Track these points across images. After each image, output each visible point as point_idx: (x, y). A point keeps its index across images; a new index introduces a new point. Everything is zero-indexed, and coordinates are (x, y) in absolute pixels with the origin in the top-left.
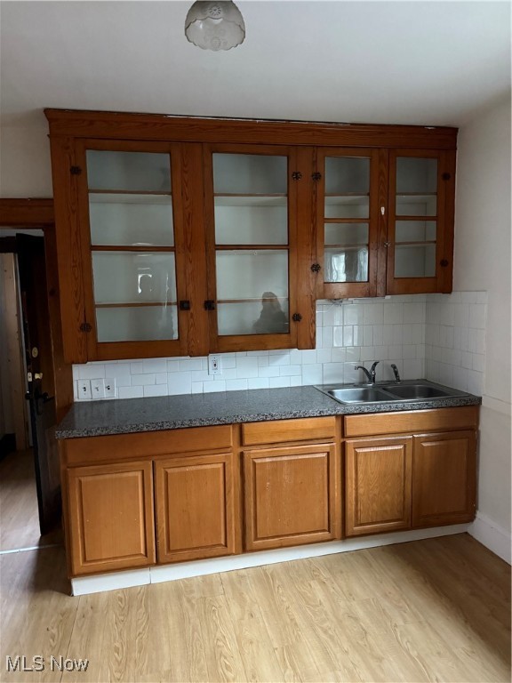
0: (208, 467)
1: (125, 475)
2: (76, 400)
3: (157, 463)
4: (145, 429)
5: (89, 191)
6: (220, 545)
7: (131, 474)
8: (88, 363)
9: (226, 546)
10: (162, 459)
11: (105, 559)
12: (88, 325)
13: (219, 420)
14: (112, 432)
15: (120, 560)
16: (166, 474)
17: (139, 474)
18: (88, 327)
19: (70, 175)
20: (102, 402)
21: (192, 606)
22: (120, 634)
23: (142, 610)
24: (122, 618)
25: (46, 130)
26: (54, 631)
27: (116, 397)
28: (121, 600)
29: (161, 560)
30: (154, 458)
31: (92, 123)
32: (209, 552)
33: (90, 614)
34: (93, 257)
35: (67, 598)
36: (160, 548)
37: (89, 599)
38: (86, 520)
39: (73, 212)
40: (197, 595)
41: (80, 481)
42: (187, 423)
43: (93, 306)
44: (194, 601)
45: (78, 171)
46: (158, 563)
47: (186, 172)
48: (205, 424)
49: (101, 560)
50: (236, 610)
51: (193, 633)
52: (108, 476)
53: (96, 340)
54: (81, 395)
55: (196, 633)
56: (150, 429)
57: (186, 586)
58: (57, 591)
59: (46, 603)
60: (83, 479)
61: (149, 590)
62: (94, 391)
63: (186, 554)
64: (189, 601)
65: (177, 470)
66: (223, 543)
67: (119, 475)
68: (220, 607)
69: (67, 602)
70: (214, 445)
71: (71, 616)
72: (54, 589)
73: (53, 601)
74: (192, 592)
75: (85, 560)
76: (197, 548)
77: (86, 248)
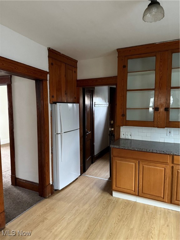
0: (159, 168)
1: (130, 163)
2: (121, 138)
3: (140, 162)
4: (136, 150)
5: (128, 72)
6: (162, 197)
7: (131, 163)
8: (123, 126)
9: (164, 198)
10: (142, 161)
11: (122, 188)
12: (124, 114)
13: (164, 152)
14: (126, 148)
15: (126, 190)
16: (143, 166)
17: (134, 164)
18: (124, 115)
19: (123, 68)
20: (128, 139)
21: (147, 214)
22: (122, 212)
23: (131, 208)
24: (124, 208)
25: (117, 55)
26: (105, 203)
27: (133, 139)
28: (125, 203)
29: (139, 194)
30: (139, 160)
31: (130, 50)
32: (156, 198)
33: (115, 203)
34: (127, 93)
35: (111, 196)
36: (139, 191)
37: (117, 199)
38: (117, 174)
39: (123, 80)
40: (150, 211)
41: (116, 162)
42: (151, 151)
43: (126, 109)
44: (148, 213)
45: (125, 67)
46: (138, 195)
47: (161, 62)
48: (158, 152)
49: (120, 188)
50: (162, 222)
51: (144, 222)
52: (124, 162)
53: (126, 119)
54: (122, 136)
55: (145, 222)
56: (138, 150)
57: (147, 207)
58: (109, 193)
59: (105, 195)
60: (117, 161)
61: (135, 204)
62: (126, 135)
63: (148, 196)
64: (147, 212)
65: (147, 166)
66: (162, 196)
67: (127, 163)
68: (157, 218)
69: (111, 197)
70: (161, 161)
71: (111, 201)
72: (108, 192)
73: (107, 195)
74: (149, 209)
75: (116, 186)
76: (152, 195)
77: (125, 90)
